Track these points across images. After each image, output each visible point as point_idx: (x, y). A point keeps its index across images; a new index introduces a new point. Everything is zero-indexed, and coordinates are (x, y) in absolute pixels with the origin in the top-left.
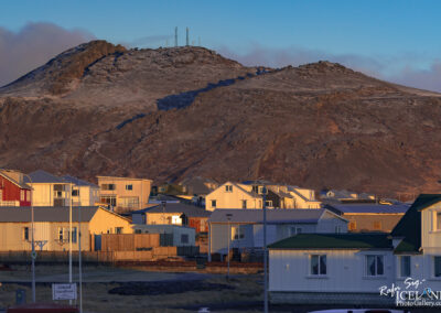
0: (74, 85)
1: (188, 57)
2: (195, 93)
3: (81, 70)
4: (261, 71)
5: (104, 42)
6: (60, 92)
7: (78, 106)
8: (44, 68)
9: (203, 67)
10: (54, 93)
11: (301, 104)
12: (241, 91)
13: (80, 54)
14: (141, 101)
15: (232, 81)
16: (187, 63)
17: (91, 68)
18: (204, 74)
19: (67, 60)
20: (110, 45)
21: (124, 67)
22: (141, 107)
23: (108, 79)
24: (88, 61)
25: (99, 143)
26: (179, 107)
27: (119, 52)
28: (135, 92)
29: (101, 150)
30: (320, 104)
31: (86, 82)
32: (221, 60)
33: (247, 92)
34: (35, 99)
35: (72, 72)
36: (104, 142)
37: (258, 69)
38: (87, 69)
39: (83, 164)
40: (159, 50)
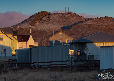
0: (38, 23)
1: (69, 15)
2: (72, 25)
3: (39, 19)
4: (89, 19)
5: (45, 11)
6: (34, 25)
7: (39, 29)
8: (29, 19)
9: (73, 18)
10: (32, 26)
11: (102, 28)
12: (85, 25)
13: (39, 15)
14: (57, 28)
15: (82, 22)
16: (69, 17)
17: (42, 19)
18: (74, 20)
19: (35, 16)
20: (47, 12)
21: (51, 18)
22: (57, 29)
23: (47, 22)
24: (41, 17)
25: (46, 39)
26: (67, 29)
27: (50, 14)
28: (55, 25)
29: (46, 41)
30: (107, 28)
31: (41, 22)
32: (78, 16)
33: (87, 25)
34: (27, 27)
35: (37, 20)
36: (47, 39)
37: (89, 18)
38: (41, 19)
39: (41, 45)
40: (61, 13)
